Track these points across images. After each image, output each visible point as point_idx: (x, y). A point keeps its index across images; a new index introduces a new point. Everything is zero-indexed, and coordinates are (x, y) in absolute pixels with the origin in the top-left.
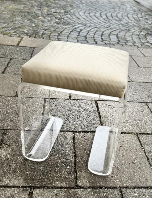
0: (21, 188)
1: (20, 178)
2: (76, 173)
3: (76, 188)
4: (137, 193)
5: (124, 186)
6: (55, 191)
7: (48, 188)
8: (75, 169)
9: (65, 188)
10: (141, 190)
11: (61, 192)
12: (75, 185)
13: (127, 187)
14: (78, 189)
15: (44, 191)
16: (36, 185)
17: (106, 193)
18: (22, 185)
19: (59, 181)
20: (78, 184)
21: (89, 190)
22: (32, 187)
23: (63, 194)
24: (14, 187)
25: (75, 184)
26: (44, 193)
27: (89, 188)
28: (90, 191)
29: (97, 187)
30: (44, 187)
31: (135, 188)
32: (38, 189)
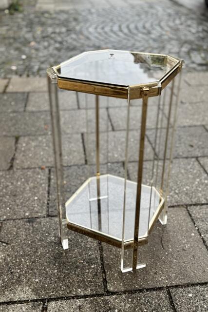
0: (30, 303)
1: (27, 288)
2: (105, 274)
3: (106, 295)
4: (192, 293)
5: (173, 285)
6: (77, 302)
7: (68, 298)
8: (103, 268)
9: (91, 297)
10: (198, 288)
11: (86, 303)
12: (105, 291)
13: (177, 286)
14: (109, 296)
15: (62, 304)
16: (50, 296)
17: (149, 297)
18: (30, 298)
19: (82, 287)
20: (108, 289)
21: (124, 296)
22: (45, 299)
23: (89, 306)
24: (21, 302)
25: (104, 289)
26: (62, 307)
27: (124, 292)
28: (126, 297)
29: (136, 291)
30: (61, 298)
31: (188, 285)
32: (54, 302)
